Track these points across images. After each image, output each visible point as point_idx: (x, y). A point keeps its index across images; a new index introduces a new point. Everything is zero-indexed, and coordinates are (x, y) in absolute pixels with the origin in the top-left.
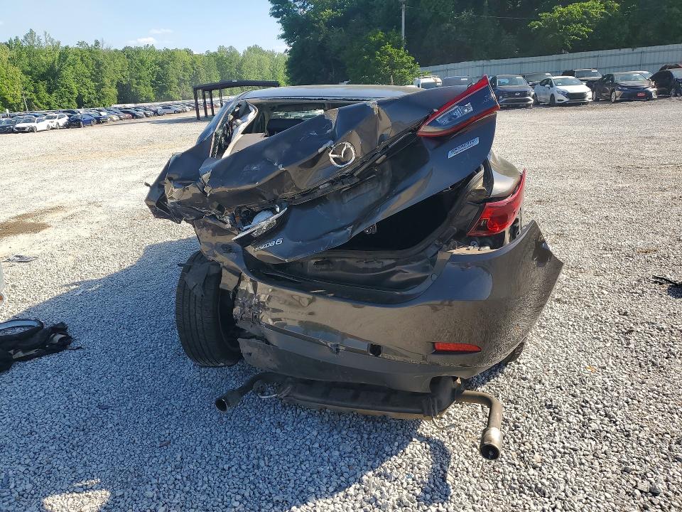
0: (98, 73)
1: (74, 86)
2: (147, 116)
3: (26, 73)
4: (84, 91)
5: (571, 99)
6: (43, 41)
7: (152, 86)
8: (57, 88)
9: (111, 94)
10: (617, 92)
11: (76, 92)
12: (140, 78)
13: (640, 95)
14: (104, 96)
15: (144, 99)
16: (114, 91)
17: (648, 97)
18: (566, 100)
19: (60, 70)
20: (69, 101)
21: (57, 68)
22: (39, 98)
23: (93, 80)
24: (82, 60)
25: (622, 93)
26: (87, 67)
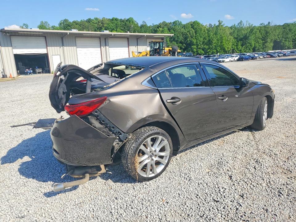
0: (265, 37)
1: (253, 43)
2: (279, 56)
3: (235, 38)
4: (257, 45)
6: (245, 25)
7: (293, 41)
8: (246, 44)
9: (269, 46)
11: (253, 45)
12: (287, 38)
14: (266, 47)
15: (286, 48)
16: (272, 44)
19: (249, 36)
20: (249, 49)
21: (248, 35)
22: (237, 48)
23: (262, 40)
24: (260, 31)
26: (261, 34)
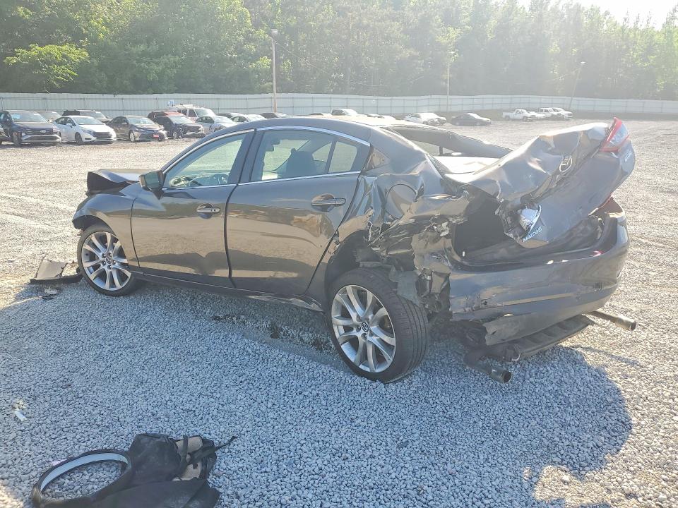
5: (98, 138)
10: (136, 133)
13: (155, 136)
17: (161, 138)
18: (94, 138)
25: (140, 133)
